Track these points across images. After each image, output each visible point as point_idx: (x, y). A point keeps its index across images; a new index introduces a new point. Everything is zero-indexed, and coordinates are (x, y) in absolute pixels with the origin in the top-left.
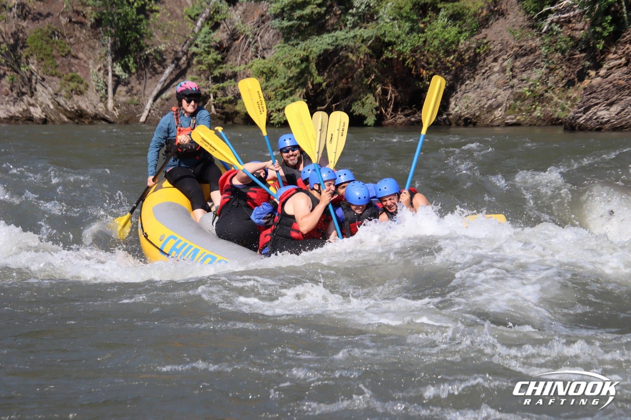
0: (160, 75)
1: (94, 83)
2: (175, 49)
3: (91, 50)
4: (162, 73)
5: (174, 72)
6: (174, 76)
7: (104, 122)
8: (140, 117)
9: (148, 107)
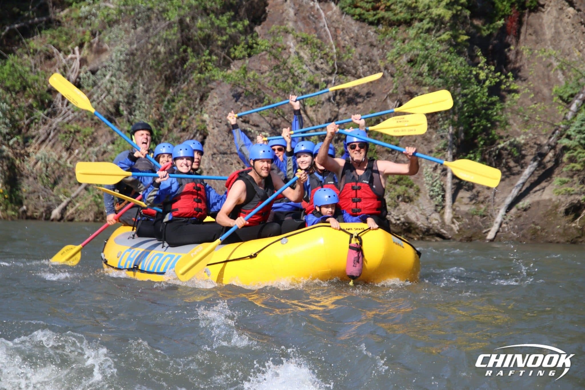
0: (517, 177)
1: (428, 187)
2: (539, 142)
3: (426, 143)
4: (519, 173)
5: (536, 172)
6: (536, 178)
7: (438, 239)
8: (487, 232)
9: (499, 219)
